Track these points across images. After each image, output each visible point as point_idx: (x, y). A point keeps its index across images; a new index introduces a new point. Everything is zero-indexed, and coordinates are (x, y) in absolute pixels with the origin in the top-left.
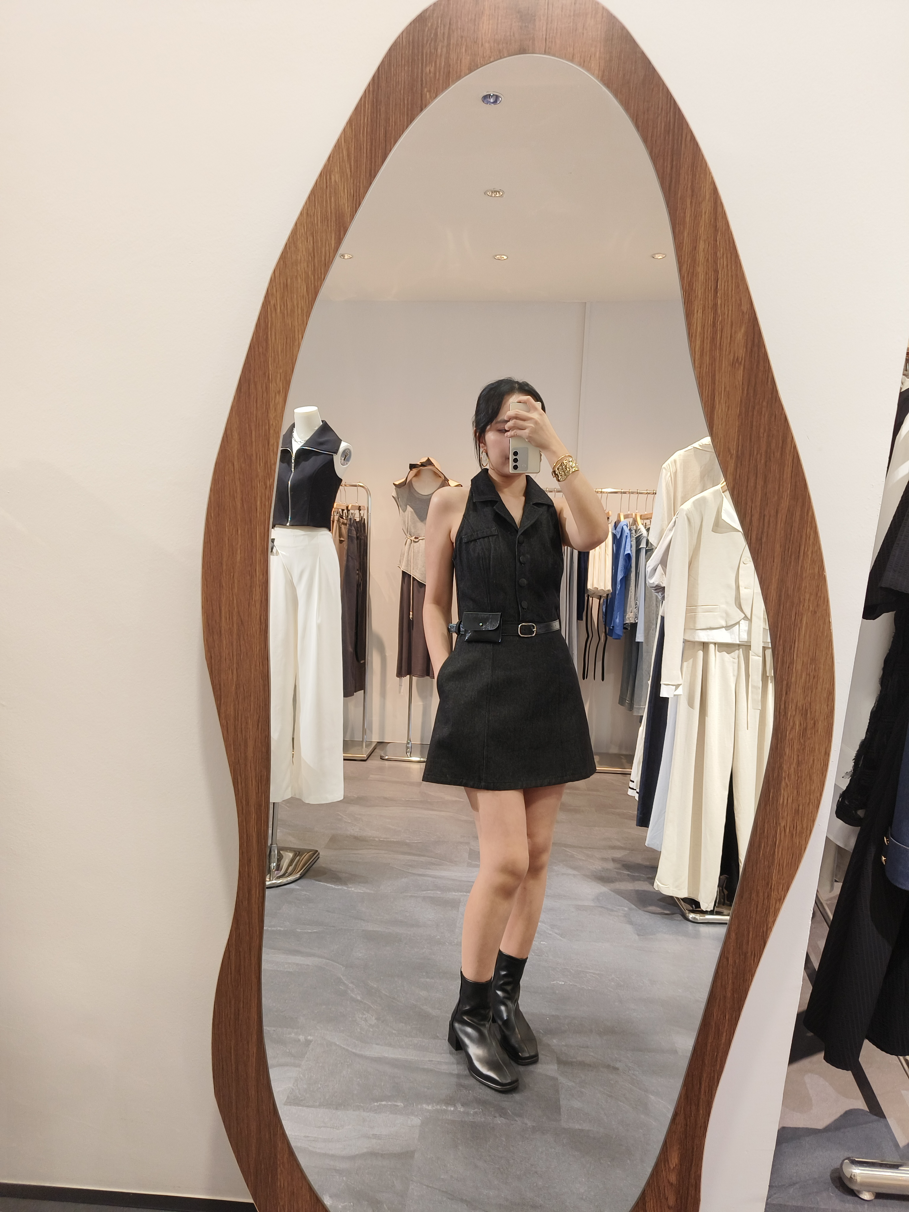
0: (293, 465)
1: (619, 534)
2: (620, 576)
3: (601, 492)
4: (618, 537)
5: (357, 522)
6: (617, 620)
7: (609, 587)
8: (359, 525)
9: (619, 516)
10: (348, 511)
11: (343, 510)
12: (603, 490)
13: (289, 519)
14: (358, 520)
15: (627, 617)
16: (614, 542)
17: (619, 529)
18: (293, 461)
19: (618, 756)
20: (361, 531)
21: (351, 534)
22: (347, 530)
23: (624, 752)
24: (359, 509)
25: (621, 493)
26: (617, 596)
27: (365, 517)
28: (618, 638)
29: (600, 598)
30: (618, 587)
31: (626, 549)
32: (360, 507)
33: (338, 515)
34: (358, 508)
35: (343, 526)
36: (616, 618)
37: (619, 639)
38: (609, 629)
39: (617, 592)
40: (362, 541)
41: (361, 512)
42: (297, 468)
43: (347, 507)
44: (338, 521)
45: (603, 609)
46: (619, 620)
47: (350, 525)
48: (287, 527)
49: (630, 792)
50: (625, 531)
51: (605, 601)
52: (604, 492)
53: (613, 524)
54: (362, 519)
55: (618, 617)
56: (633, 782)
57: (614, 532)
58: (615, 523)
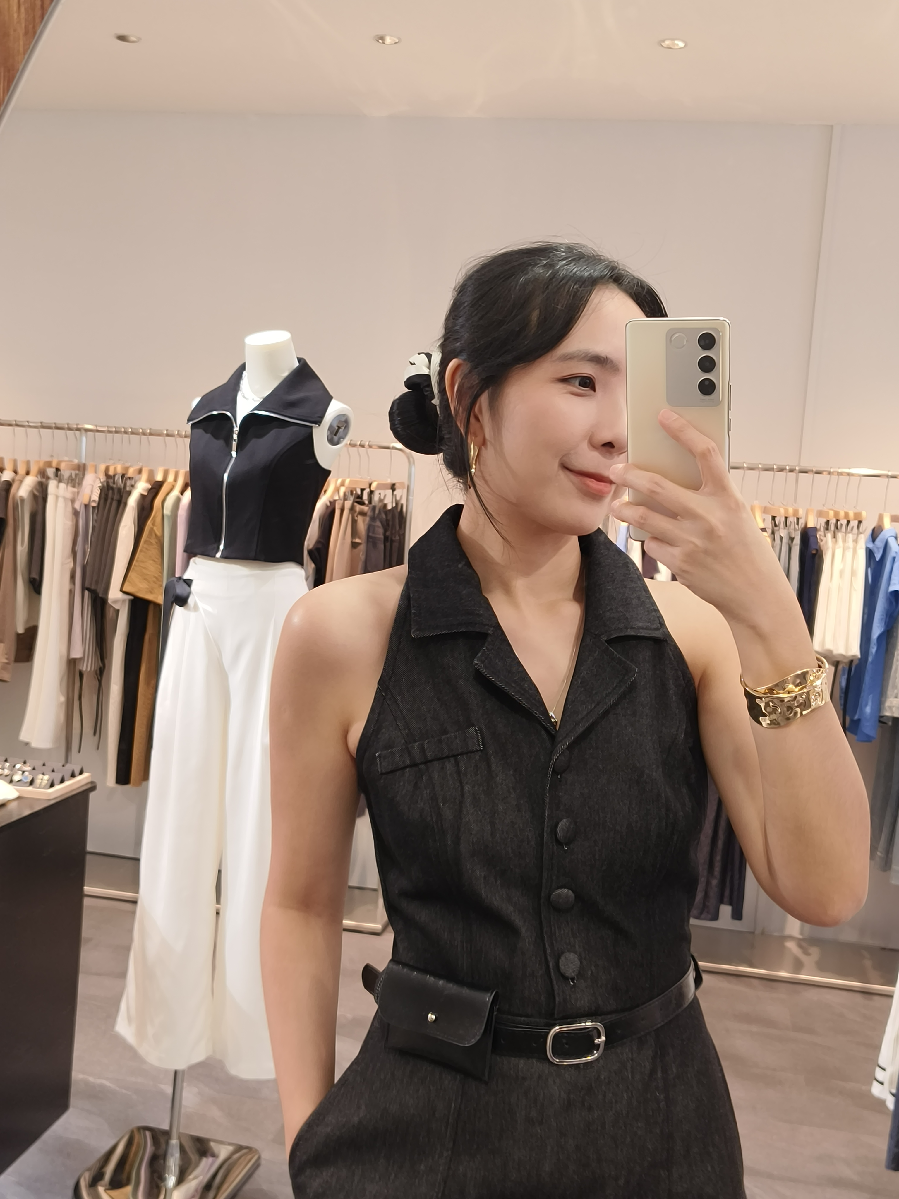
0: (234, 444)
1: (879, 552)
2: (877, 630)
3: (848, 474)
4: (878, 557)
5: (387, 512)
6: (868, 710)
7: (854, 650)
8: (390, 517)
9: (881, 518)
10: (371, 492)
11: (362, 490)
12: (852, 471)
13: (222, 547)
14: (389, 507)
15: (887, 704)
16: (868, 564)
17: (880, 543)
18: (235, 437)
19: (856, 949)
20: (393, 526)
21: (373, 533)
22: (366, 527)
23: (869, 941)
24: (393, 487)
25: (888, 476)
26: (869, 666)
27: (404, 502)
28: (868, 739)
29: (836, 664)
30: (873, 649)
31: (892, 582)
32: (394, 485)
33: (352, 498)
34: (389, 487)
35: (360, 519)
36: (866, 705)
37: (871, 741)
38: (852, 721)
39: (870, 659)
40: (396, 545)
41: (395, 493)
42: (241, 450)
43: (370, 485)
44: (352, 509)
45: (840, 683)
46: (872, 709)
47: (373, 519)
48: (217, 560)
49: (876, 1090)
50: (890, 548)
51: (847, 668)
52: (853, 475)
53: (869, 532)
54: (397, 504)
55: (870, 703)
56: (884, 1070)
57: (871, 546)
58: (874, 530)
